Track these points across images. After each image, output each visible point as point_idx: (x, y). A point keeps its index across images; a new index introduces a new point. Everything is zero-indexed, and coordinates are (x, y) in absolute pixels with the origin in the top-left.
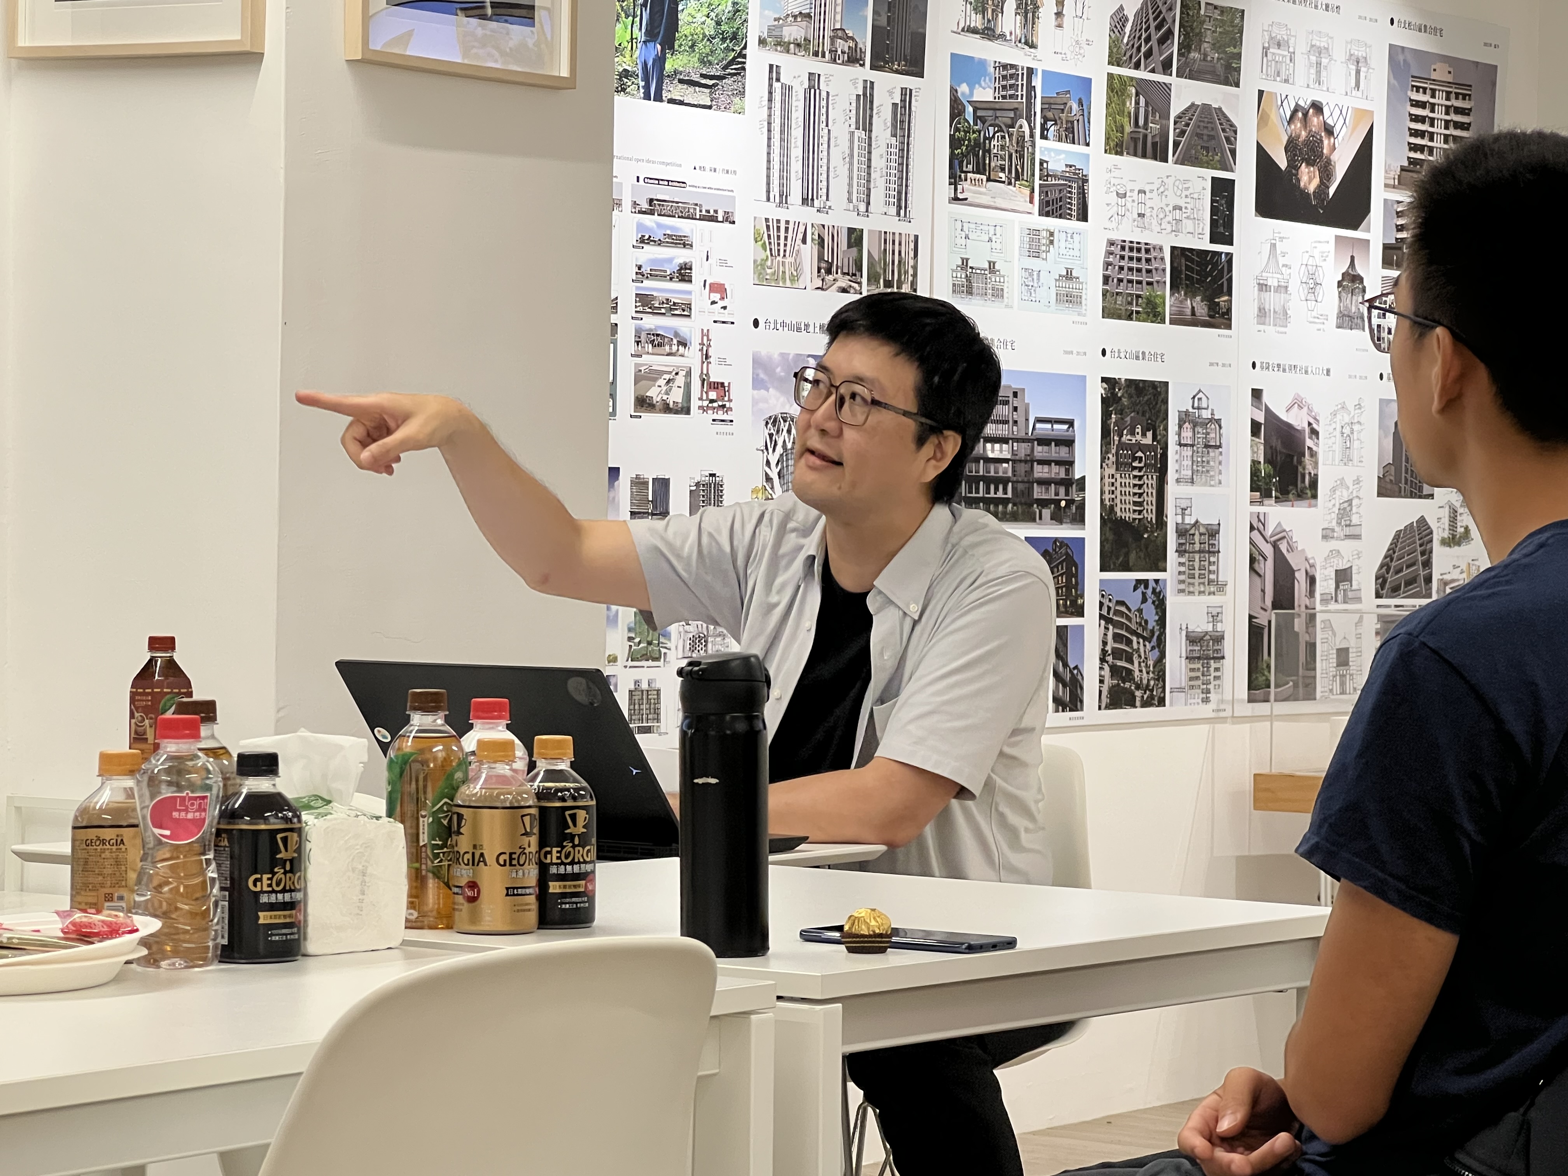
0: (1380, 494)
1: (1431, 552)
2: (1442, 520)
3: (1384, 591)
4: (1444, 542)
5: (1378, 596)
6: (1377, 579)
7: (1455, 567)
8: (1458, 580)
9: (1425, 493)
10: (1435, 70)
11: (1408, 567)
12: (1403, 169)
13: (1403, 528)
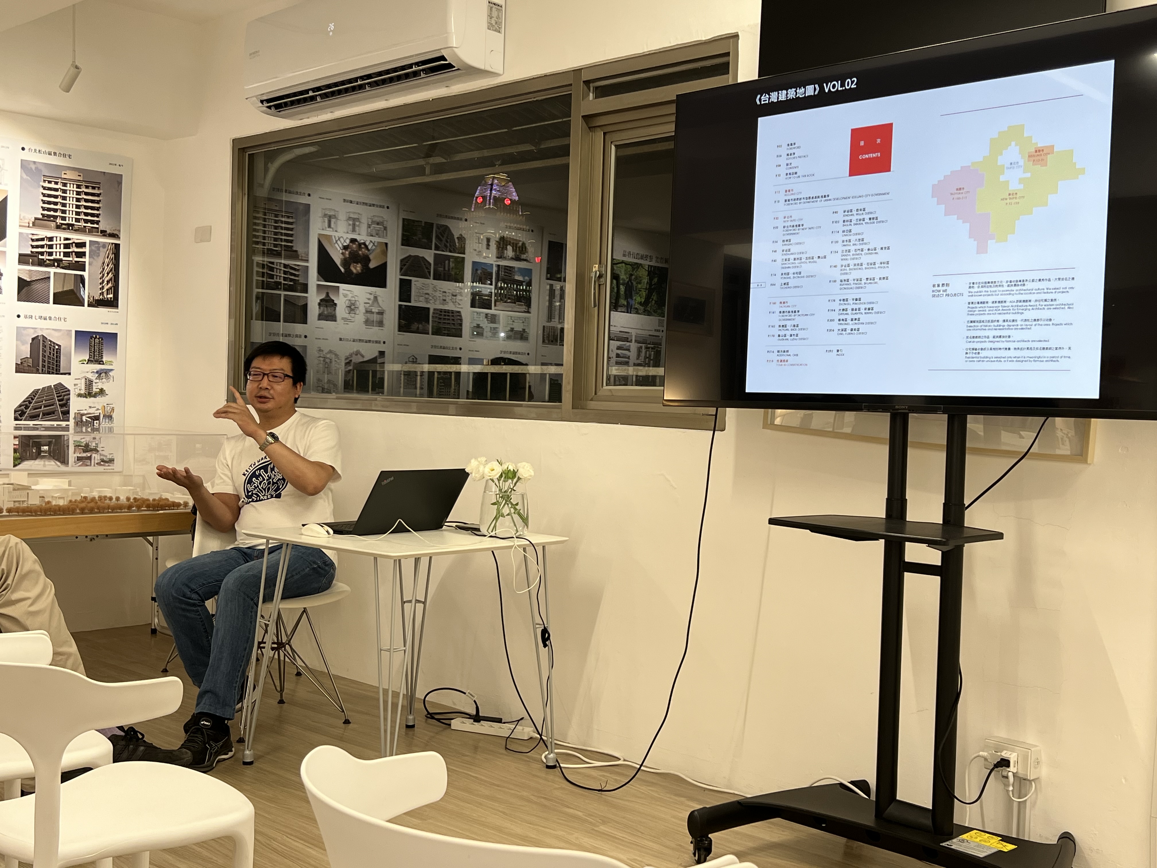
0: (17, 372)
1: (69, 399)
2: (79, 385)
3: (24, 418)
4: (80, 395)
5: (16, 419)
6: (15, 411)
7: (90, 407)
8: (94, 413)
9: (61, 372)
10: (65, 174)
11: (45, 407)
12: (36, 219)
13: (41, 388)
